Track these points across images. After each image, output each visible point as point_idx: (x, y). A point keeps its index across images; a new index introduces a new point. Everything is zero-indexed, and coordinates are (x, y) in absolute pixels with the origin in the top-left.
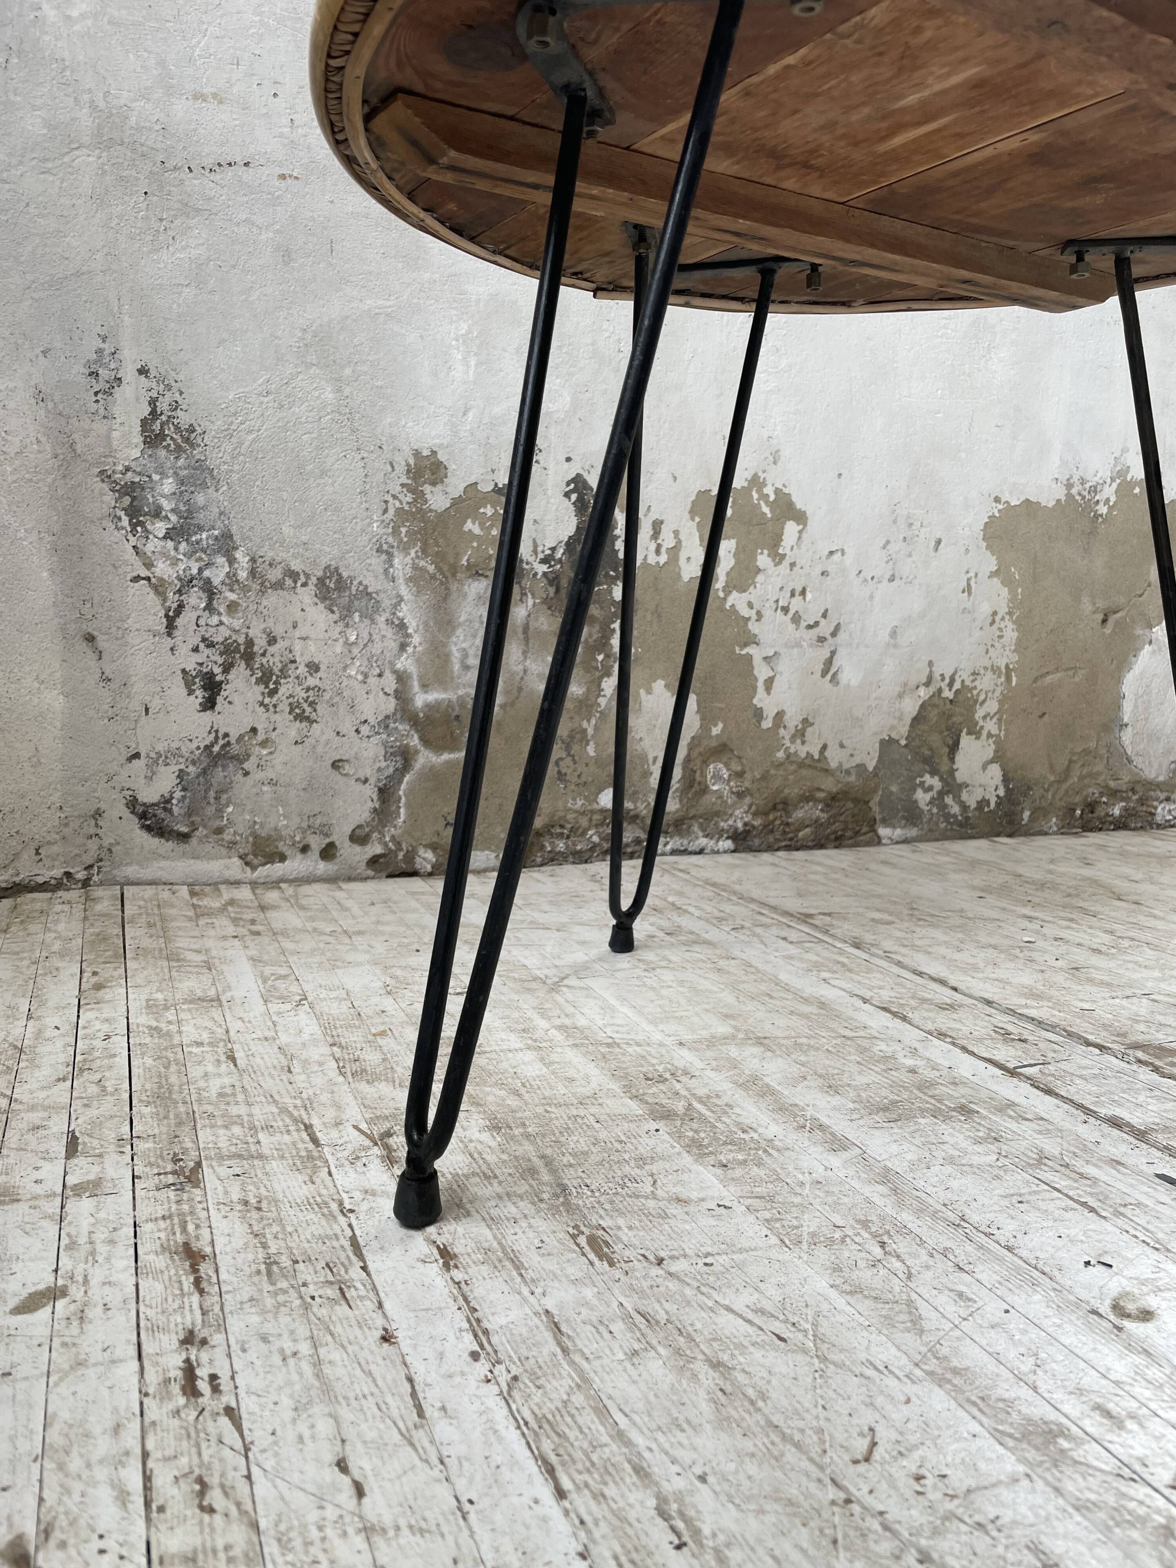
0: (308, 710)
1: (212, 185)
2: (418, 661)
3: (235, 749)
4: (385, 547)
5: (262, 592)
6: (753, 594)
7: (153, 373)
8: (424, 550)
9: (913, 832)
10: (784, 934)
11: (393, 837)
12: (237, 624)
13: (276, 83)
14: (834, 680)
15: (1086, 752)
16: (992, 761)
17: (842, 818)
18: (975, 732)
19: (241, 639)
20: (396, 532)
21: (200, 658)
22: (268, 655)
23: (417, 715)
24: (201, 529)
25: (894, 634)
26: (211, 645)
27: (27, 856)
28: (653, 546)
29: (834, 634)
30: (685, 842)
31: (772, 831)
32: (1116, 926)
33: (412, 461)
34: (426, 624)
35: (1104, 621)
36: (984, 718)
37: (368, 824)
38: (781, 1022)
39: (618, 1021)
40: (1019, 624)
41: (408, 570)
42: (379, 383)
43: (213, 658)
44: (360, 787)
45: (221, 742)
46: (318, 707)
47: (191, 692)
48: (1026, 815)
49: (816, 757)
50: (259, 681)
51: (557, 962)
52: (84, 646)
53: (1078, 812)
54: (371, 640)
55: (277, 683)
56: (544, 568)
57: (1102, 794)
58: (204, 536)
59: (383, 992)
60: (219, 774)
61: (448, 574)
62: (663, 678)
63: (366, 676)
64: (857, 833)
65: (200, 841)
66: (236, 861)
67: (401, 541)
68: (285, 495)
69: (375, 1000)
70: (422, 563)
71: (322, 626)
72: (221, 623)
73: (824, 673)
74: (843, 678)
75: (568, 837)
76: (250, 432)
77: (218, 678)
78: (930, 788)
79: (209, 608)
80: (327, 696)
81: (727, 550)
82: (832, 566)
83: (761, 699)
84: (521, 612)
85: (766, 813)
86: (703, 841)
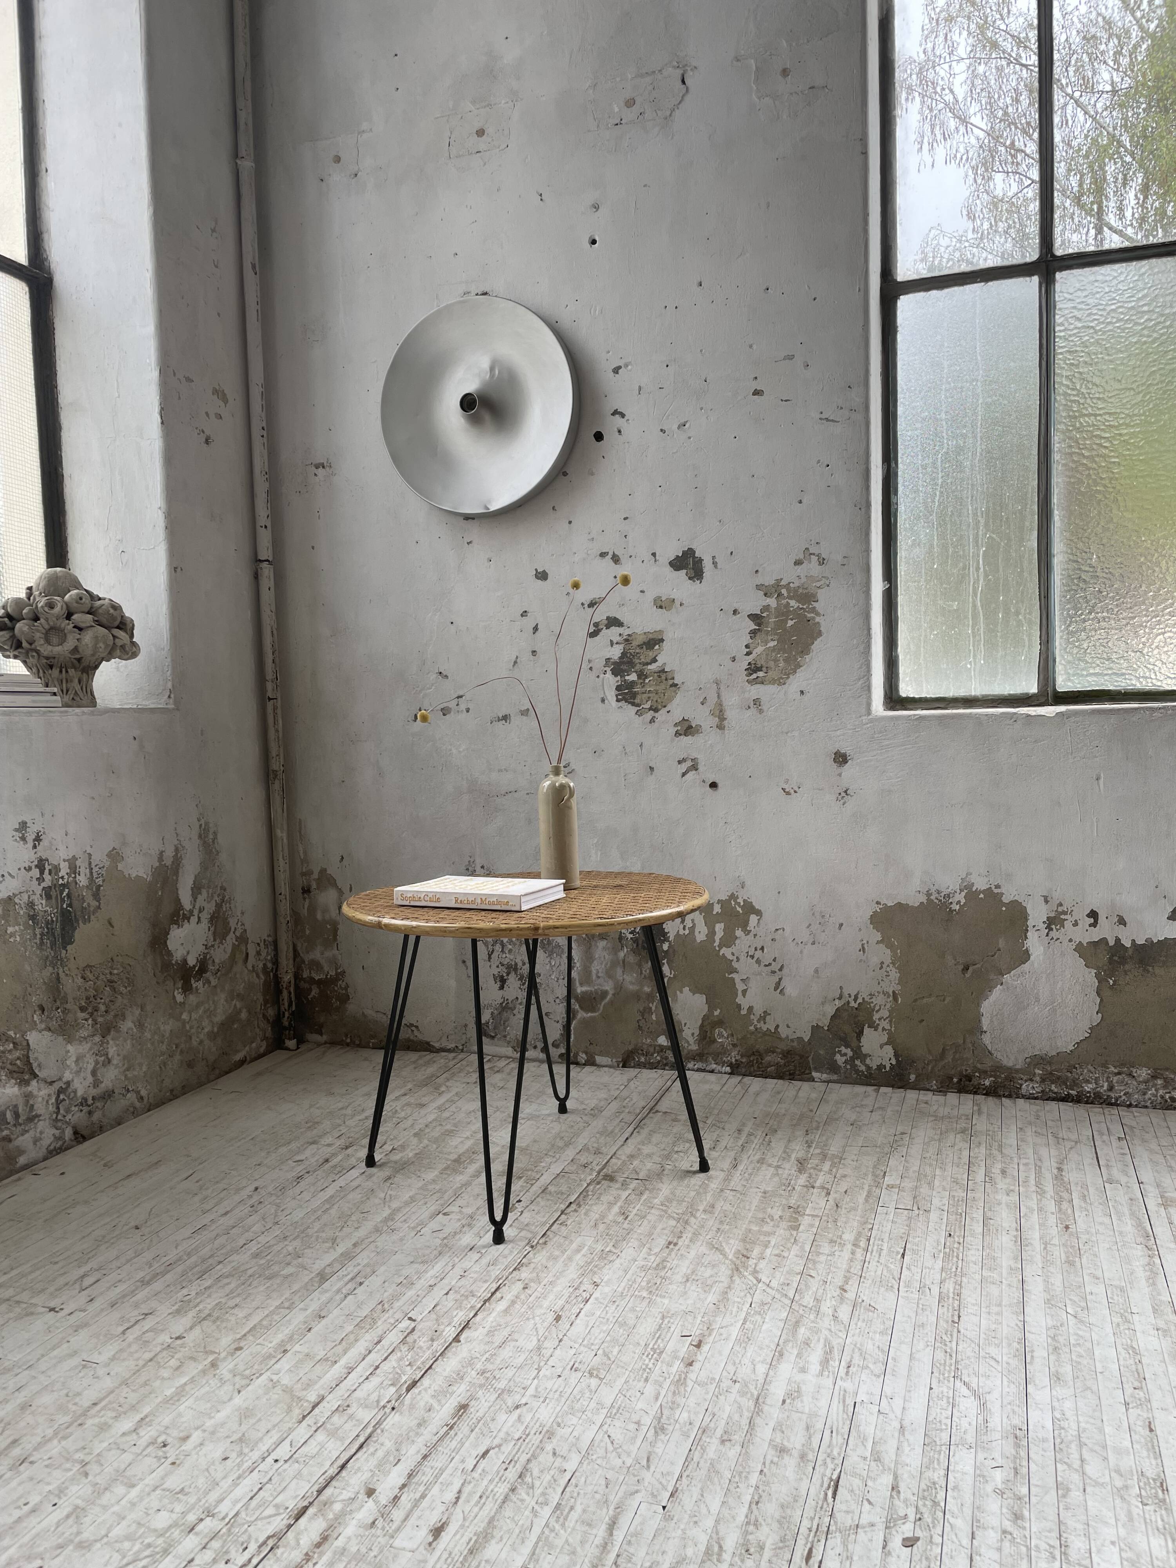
1: (504, 800)
2: (578, 974)
3: (510, 1005)
5: (520, 945)
6: (733, 949)
7: (485, 867)
9: (835, 1077)
12: (512, 957)
14: (782, 992)
15: (956, 1045)
16: (886, 1044)
17: (792, 1065)
18: (874, 1026)
19: (513, 963)
21: (499, 970)
22: (522, 969)
23: (577, 996)
25: (816, 971)
26: (503, 965)
27: (444, 1039)
28: (681, 926)
29: (781, 969)
30: (701, 1065)
31: (752, 1066)
34: (582, 959)
35: (966, 968)
36: (880, 1019)
37: (559, 1040)
40: (900, 969)
43: (503, 970)
44: (554, 1024)
45: (506, 1002)
46: (540, 991)
47: (496, 983)
48: (913, 1077)
49: (773, 1031)
50: (519, 980)
52: (461, 964)
53: (955, 1080)
54: (560, 965)
55: (524, 981)
56: (631, 936)
57: (972, 1071)
60: (505, 1014)
62: (688, 986)
63: (558, 979)
64: (803, 1073)
65: (499, 1040)
66: (510, 1049)
71: (541, 959)
72: (506, 957)
73: (776, 989)
74: (788, 991)
75: (646, 1056)
77: (504, 978)
78: (845, 1055)
79: (502, 951)
80: (543, 987)
81: (719, 928)
82: (777, 936)
83: (740, 999)
84: (621, 954)
85: (749, 1056)
86: (714, 1066)
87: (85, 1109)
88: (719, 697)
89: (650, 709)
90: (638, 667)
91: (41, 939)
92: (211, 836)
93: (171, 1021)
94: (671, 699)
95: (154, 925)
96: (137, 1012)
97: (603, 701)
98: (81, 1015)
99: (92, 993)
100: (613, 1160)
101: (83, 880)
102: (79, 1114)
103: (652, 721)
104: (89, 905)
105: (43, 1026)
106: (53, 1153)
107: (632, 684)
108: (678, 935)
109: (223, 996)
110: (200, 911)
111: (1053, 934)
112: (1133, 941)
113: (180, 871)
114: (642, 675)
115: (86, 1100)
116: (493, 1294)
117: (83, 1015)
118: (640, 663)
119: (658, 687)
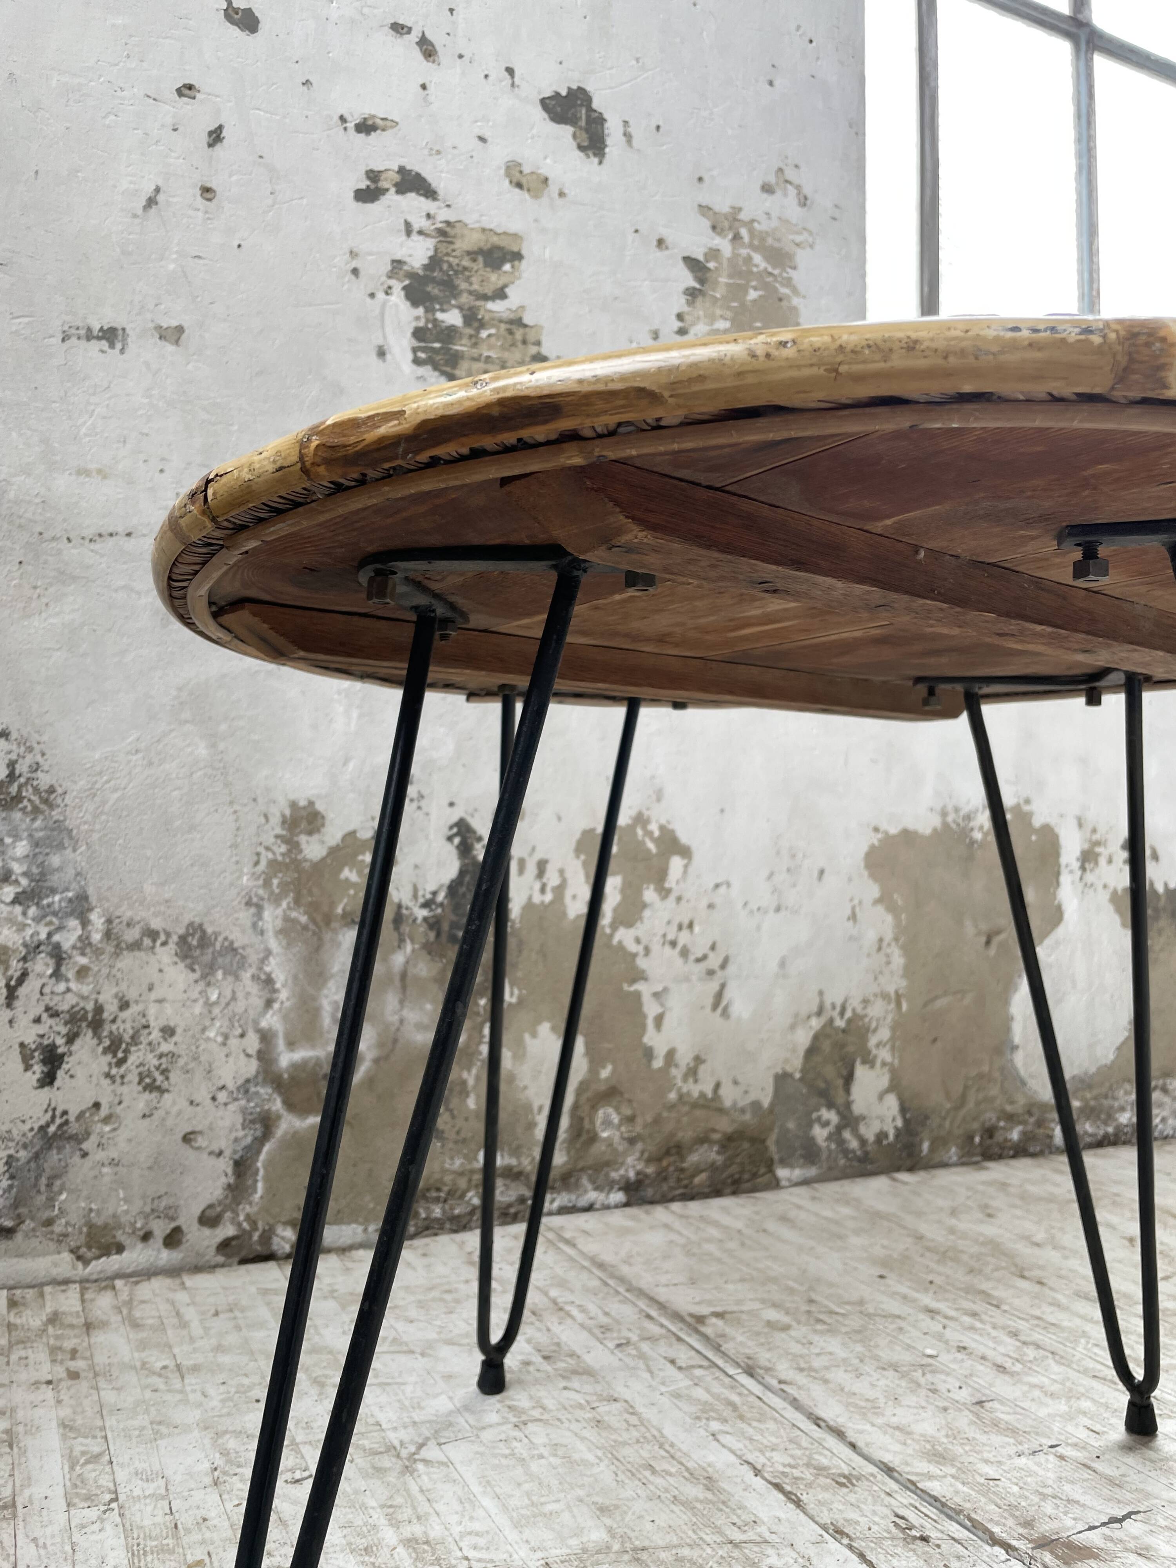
0: (159, 1078)
1: (91, 554)
2: (285, 1018)
3: (74, 1128)
4: (255, 900)
5: (117, 954)
6: (640, 930)
7: (14, 735)
8: (297, 902)
9: (812, 1172)
10: (671, 1354)
11: (248, 1217)
12: (86, 989)
13: (163, 459)
14: (725, 1014)
15: (981, 1076)
16: (887, 1091)
17: (738, 1160)
18: (869, 1061)
19: (90, 1006)
20: (267, 884)
21: (41, 1029)
22: (119, 1021)
23: (280, 1076)
24: (53, 891)
25: (782, 964)
26: (54, 1013)
28: (537, 886)
29: (723, 966)
30: (573, 1197)
31: (665, 1179)
32: (1022, 1325)
33: (288, 812)
34: (295, 978)
35: (988, 943)
36: (878, 1046)
37: (220, 1203)
38: (663, 1519)
39: (477, 1526)
40: (906, 950)
41: (279, 923)
42: (256, 737)
43: (56, 1028)
44: (213, 1161)
45: (58, 1121)
46: (172, 1075)
47: (28, 1067)
48: (926, 1146)
49: (710, 1095)
50: (105, 1051)
51: (417, 1416)
53: (977, 1139)
54: (234, 998)
55: (127, 1051)
56: (425, 912)
57: (999, 1119)
58: (57, 898)
59: (208, 1480)
60: (54, 1156)
61: (321, 924)
62: (549, 1020)
63: (226, 1037)
64: (755, 1175)
65: (26, 1236)
66: (66, 1256)
67: (272, 893)
68: (149, 853)
69: (198, 1495)
70: (294, 914)
71: (181, 986)
72: (68, 990)
73: (715, 1006)
74: (734, 1010)
75: (445, 1201)
76: (115, 790)
77: (60, 1050)
78: (826, 1124)
79: (57, 974)
80: (181, 1062)
81: (612, 886)
82: (717, 898)
83: (651, 1038)
85: (659, 1160)
86: (592, 1196)
90: (465, 299)
97: (381, 353)
107: (449, 334)
108: (529, 906)
111: (1089, 877)
112: (1166, 885)
114: (471, 318)
118: (470, 293)
119: (506, 355)
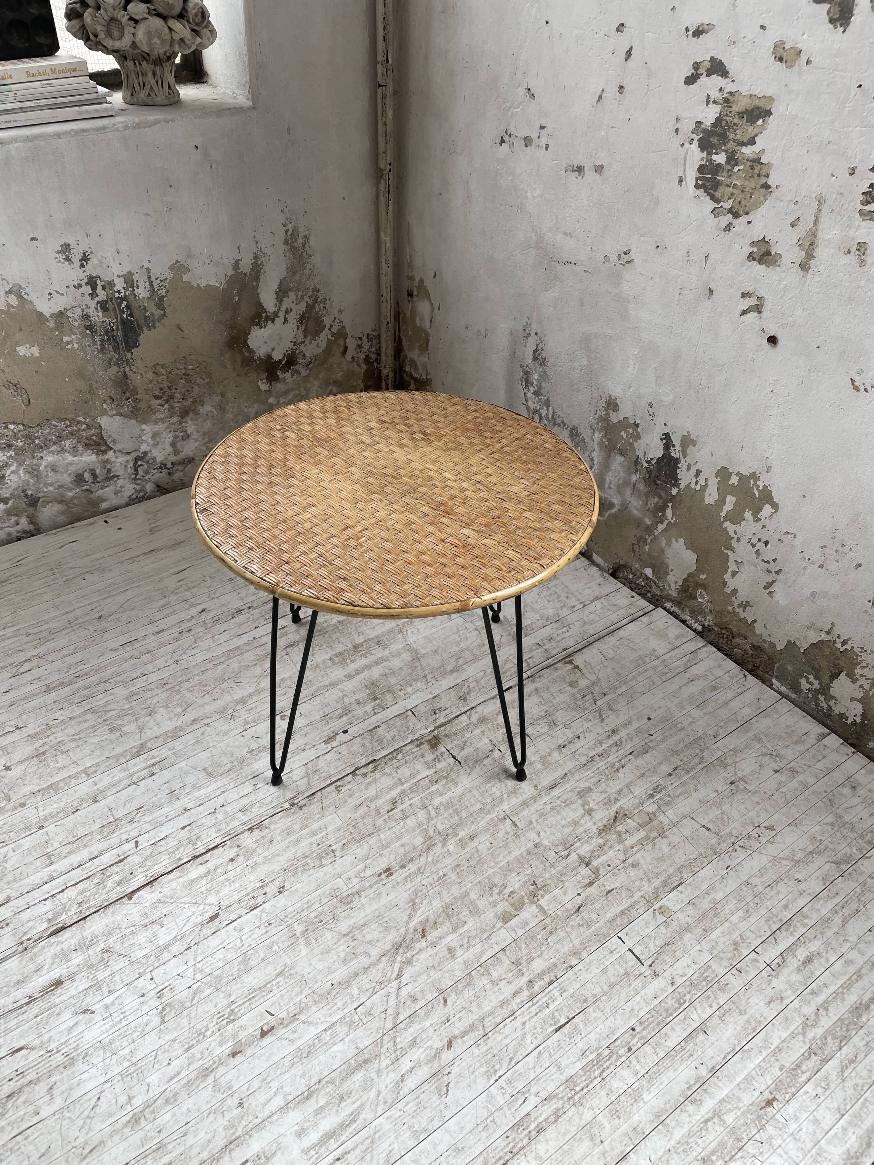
4: (593, 427)
6: (738, 528)
7: (539, 335)
8: (606, 435)
9: (793, 695)
13: (589, 231)
14: (770, 594)
16: (858, 700)
17: (759, 659)
18: (852, 678)
20: (598, 423)
24: (542, 395)
25: (814, 594)
28: (694, 480)
31: (722, 638)
33: (608, 399)
34: (600, 463)
36: (861, 676)
41: (599, 440)
48: (869, 745)
49: (749, 622)
56: (647, 465)
58: (543, 398)
61: (612, 448)
64: (766, 672)
67: (599, 427)
68: (566, 394)
73: (765, 588)
74: (776, 597)
76: (560, 366)
78: (811, 683)
81: (731, 500)
82: (786, 538)
83: (727, 577)
84: (634, 478)
85: (720, 628)
86: (687, 618)
87: (165, 471)
88: (816, 222)
89: (730, 211)
90: (731, 145)
91: (102, 344)
92: (300, 241)
93: (256, 405)
94: (757, 205)
95: (231, 328)
96: (218, 399)
97: (680, 181)
98: (155, 403)
99: (166, 384)
100: (464, 717)
101: (142, 292)
102: (159, 474)
103: (727, 228)
104: (152, 314)
105: (114, 412)
106: (133, 501)
107: (718, 168)
108: (688, 486)
109: (317, 383)
110: (287, 312)
113: (262, 277)
114: (731, 159)
115: (165, 465)
116: (208, 851)
117: (159, 401)
118: (734, 141)
119: (746, 183)
